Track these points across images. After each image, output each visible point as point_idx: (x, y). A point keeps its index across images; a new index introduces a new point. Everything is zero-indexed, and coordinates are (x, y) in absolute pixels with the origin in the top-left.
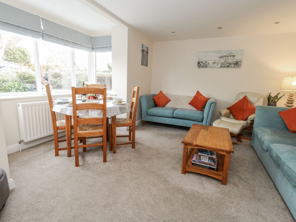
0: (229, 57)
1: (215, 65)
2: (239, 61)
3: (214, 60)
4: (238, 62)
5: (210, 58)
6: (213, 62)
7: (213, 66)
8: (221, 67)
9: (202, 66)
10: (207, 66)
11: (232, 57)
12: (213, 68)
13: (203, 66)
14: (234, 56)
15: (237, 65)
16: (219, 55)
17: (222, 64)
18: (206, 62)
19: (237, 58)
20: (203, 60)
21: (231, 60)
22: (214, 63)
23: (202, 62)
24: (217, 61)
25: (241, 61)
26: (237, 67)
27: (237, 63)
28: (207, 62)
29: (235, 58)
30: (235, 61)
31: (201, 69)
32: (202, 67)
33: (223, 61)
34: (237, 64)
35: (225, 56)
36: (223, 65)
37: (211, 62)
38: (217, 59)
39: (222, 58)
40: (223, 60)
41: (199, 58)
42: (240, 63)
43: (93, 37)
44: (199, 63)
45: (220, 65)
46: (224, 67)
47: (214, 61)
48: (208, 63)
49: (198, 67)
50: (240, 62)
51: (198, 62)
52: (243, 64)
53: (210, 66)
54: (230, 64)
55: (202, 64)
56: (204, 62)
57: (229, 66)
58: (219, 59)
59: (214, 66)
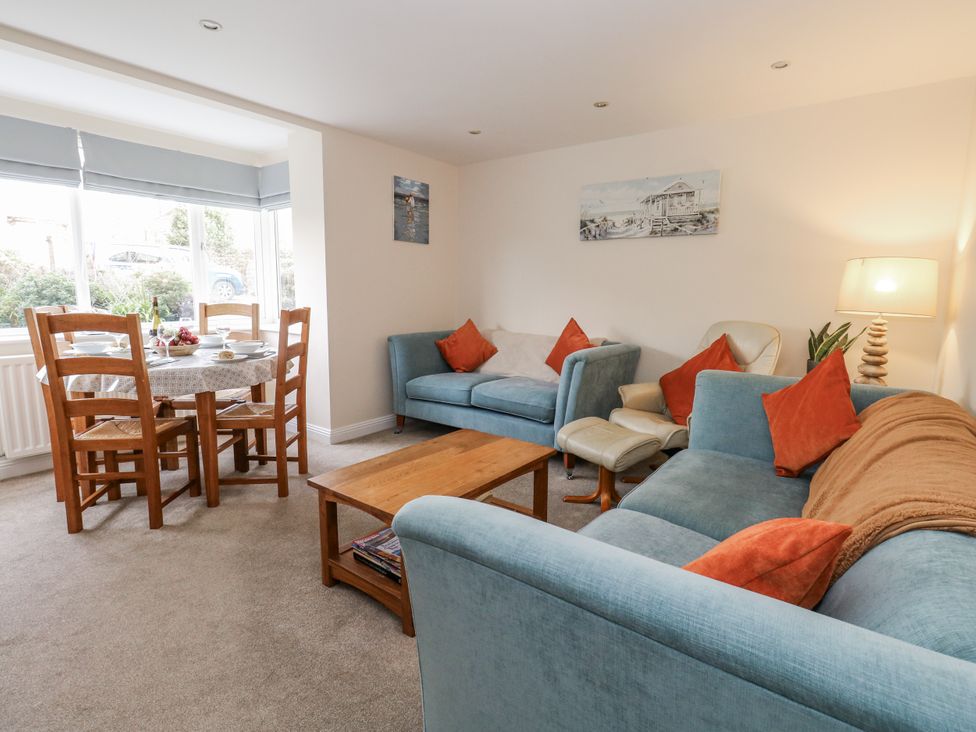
0: (676, 200)
1: (634, 228)
2: (708, 209)
3: (628, 212)
4: (706, 214)
5: (617, 206)
6: (625, 217)
7: (627, 231)
8: (653, 233)
9: (593, 233)
10: (610, 233)
11: (684, 197)
12: (627, 238)
13: (598, 232)
14: (690, 194)
15: (703, 224)
16: (644, 195)
17: (656, 222)
18: (605, 220)
19: (703, 201)
20: (596, 213)
21: (682, 209)
22: (630, 222)
23: (592, 221)
24: (638, 216)
25: (717, 210)
26: (704, 232)
27: (704, 217)
28: (608, 218)
29: (695, 199)
30: (697, 209)
31: (592, 245)
32: (595, 237)
33: (658, 214)
34: (703, 221)
35: (663, 196)
36: (659, 229)
37: (620, 220)
38: (638, 207)
39: (653, 202)
40: (655, 211)
41: (582, 206)
42: (711, 217)
43: (260, 166)
44: (583, 224)
45: (648, 228)
46: (663, 233)
47: (629, 217)
48: (611, 224)
49: (583, 237)
50: (713, 213)
51: (581, 222)
52: (725, 219)
53: (617, 233)
54: (681, 222)
55: (592, 226)
56: (598, 220)
57: (676, 230)
58: (643, 207)
59: (631, 232)
